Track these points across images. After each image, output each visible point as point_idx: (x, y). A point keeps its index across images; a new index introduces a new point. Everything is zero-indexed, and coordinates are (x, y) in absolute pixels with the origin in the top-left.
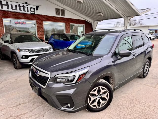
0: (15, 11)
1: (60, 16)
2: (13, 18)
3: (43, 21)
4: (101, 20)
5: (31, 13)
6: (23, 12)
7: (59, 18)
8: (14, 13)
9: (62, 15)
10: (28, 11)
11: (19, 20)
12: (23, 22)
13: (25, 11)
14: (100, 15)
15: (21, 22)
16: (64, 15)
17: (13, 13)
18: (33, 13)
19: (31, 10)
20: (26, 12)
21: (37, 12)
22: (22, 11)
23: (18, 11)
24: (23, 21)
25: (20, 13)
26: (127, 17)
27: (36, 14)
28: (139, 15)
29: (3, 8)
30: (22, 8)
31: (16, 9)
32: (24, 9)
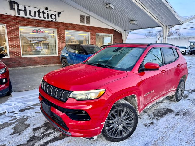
1: (85, 24)
2: (30, 26)
3: (65, 30)
4: (133, 29)
5: (51, 20)
6: (42, 19)
7: (83, 27)
8: (32, 21)
9: (87, 23)
10: (48, 18)
11: (37, 29)
12: (42, 31)
13: (45, 18)
14: (133, 24)
15: (39, 30)
16: (89, 23)
17: (29, 20)
18: (54, 20)
19: (51, 17)
21: (59, 20)
22: (41, 17)
23: (37, 18)
24: (42, 29)
25: (38, 20)
26: (166, 26)
27: (58, 22)
28: (181, 24)
29: (20, 14)
30: (41, 15)
31: (35, 15)
32: (44, 15)
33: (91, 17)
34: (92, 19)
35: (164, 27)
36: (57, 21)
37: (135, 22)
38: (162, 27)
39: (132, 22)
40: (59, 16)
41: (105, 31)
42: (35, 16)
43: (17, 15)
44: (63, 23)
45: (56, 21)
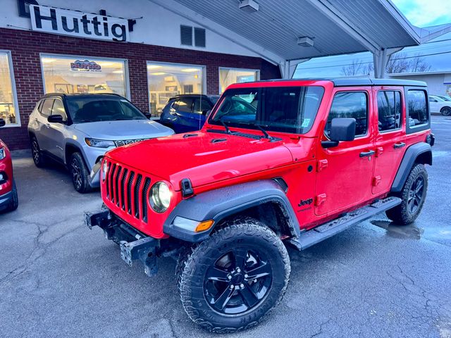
1: (193, 47)
2: (66, 54)
3: (147, 61)
4: (306, 58)
5: (114, 39)
6: (93, 36)
7: (189, 54)
8: (71, 41)
9: (197, 44)
10: (107, 34)
11: (82, 60)
12: (92, 64)
13: (100, 34)
14: (306, 45)
15: (87, 63)
16: (203, 45)
17: (67, 40)
18: (121, 39)
20: (103, 37)
21: (132, 38)
23: (82, 34)
24: (92, 60)
25: (85, 39)
26: (383, 49)
27: (129, 43)
28: (417, 45)
29: (41, 27)
30: (91, 27)
31: (76, 28)
32: (96, 28)
33: (207, 31)
34: (209, 37)
35: (377, 53)
36: (128, 40)
37: (308, 41)
38: (372, 52)
39: (302, 41)
40: (131, 29)
41: (240, 62)
43: (35, 28)
44: (142, 45)
45: (124, 40)
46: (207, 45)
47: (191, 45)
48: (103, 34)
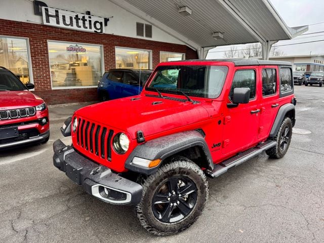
0: (70, 27)
1: (144, 38)
2: (65, 41)
3: (115, 47)
5: (95, 31)
6: (82, 29)
7: (141, 42)
8: (67, 32)
9: (147, 36)
10: (91, 28)
11: (74, 45)
12: (80, 48)
13: (87, 28)
14: (218, 37)
15: (77, 47)
16: (150, 36)
17: (65, 31)
18: (99, 31)
19: (95, 27)
20: (88, 30)
21: (107, 30)
22: (80, 27)
23: (75, 27)
24: (81, 45)
25: (77, 31)
26: (267, 41)
27: (104, 34)
28: (289, 39)
29: (49, 22)
30: (81, 22)
31: (71, 24)
32: (84, 24)
33: (153, 27)
34: (154, 31)
35: (264, 43)
36: (104, 32)
37: (220, 35)
38: (261, 43)
39: (216, 35)
40: (106, 25)
41: (173, 48)
42: (72, 26)
43: (45, 23)
44: (112, 36)
45: (101, 32)
46: (153, 36)
47: (143, 36)
48: (88, 27)
